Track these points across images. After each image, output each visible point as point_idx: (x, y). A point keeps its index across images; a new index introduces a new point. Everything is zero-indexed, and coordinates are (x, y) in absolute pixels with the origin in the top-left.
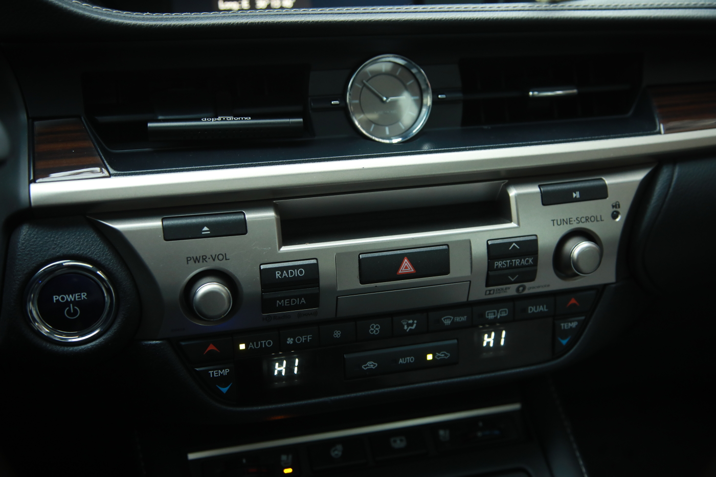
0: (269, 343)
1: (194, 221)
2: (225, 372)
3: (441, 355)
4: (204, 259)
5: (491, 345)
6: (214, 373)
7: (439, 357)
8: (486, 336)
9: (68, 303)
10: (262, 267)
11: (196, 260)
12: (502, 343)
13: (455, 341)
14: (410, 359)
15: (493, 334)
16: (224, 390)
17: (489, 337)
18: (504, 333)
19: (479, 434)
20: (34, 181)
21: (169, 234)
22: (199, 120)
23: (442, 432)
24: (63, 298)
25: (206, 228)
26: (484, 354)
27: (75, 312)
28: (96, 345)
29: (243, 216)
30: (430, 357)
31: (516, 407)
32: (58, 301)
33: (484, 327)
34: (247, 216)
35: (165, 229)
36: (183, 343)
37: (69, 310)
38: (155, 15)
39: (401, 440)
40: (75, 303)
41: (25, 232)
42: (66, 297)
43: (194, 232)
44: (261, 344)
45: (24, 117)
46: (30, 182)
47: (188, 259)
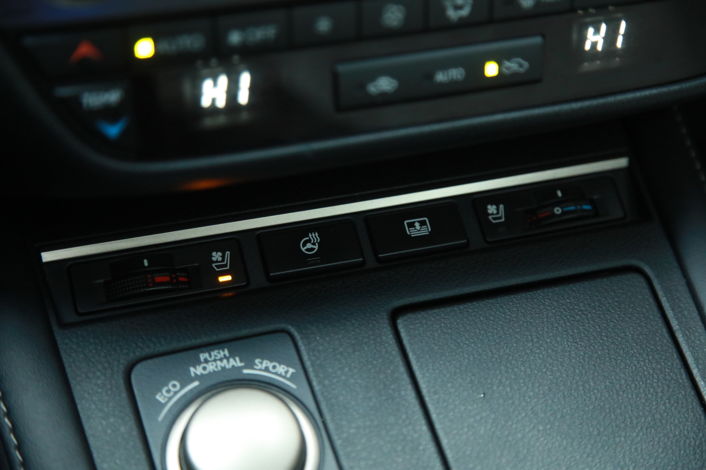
2: (114, 97)
3: (513, 66)
5: (600, 48)
7: (508, 68)
8: (591, 30)
12: (619, 43)
13: (538, 40)
14: (456, 74)
15: (604, 27)
16: (112, 131)
17: (597, 31)
18: (623, 25)
19: (558, 210)
23: (492, 209)
26: (586, 64)
30: (491, 69)
31: (621, 163)
33: (587, 15)
39: (422, 223)
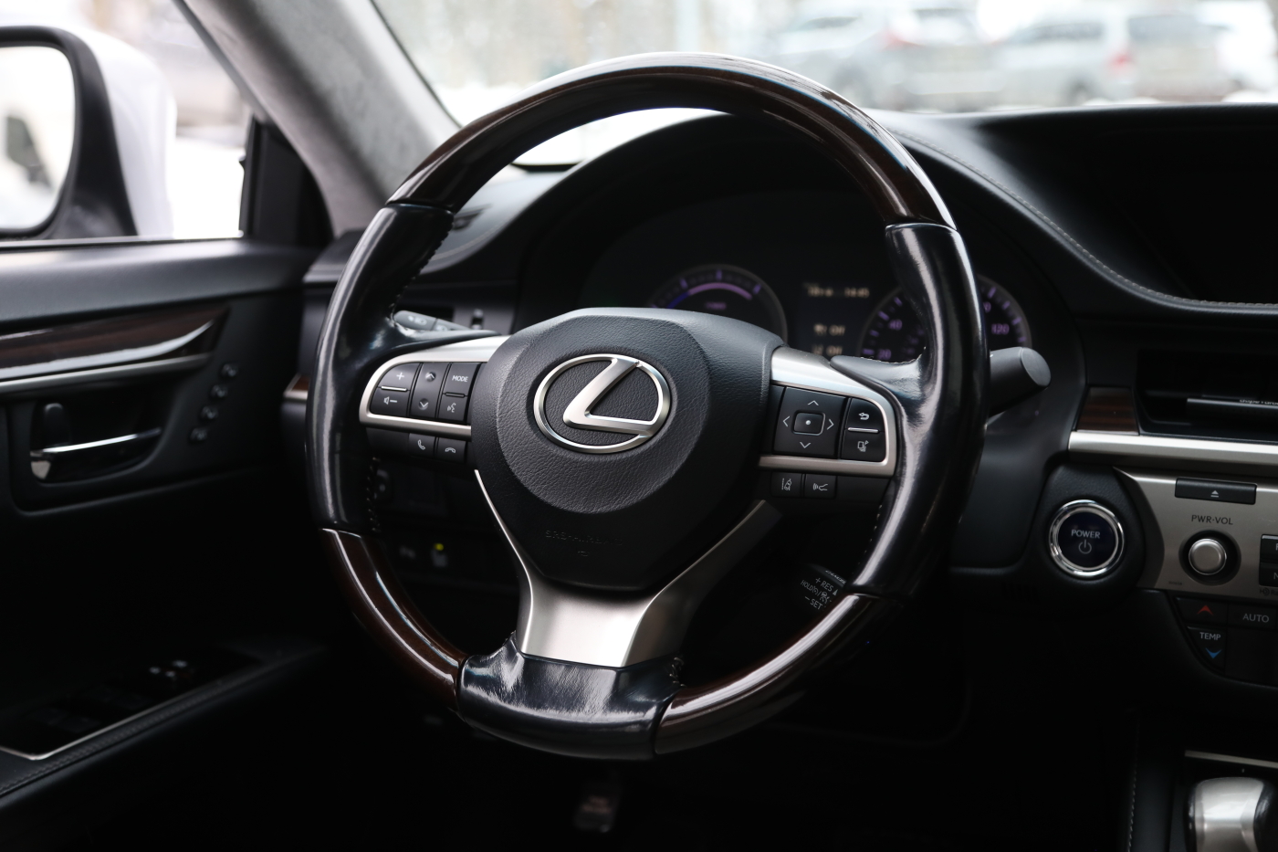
0: (1265, 619)
1: (1206, 485)
2: (1216, 637)
4: (1209, 519)
6: (1205, 635)
9: (1082, 538)
10: (1264, 537)
11: (1201, 519)
16: (1213, 655)
20: (1076, 430)
21: (1180, 492)
22: (1238, 401)
24: (1079, 533)
25: (1215, 492)
27: (1088, 546)
28: (1101, 583)
29: (1253, 489)
32: (1075, 535)
34: (1258, 489)
35: (1177, 486)
36: (1179, 599)
37: (1083, 545)
38: (1211, 304)
40: (1088, 539)
41: (1061, 473)
42: (1082, 532)
43: (1204, 495)
44: (1257, 617)
45: (1082, 382)
46: (1072, 430)
47: (1193, 517)
